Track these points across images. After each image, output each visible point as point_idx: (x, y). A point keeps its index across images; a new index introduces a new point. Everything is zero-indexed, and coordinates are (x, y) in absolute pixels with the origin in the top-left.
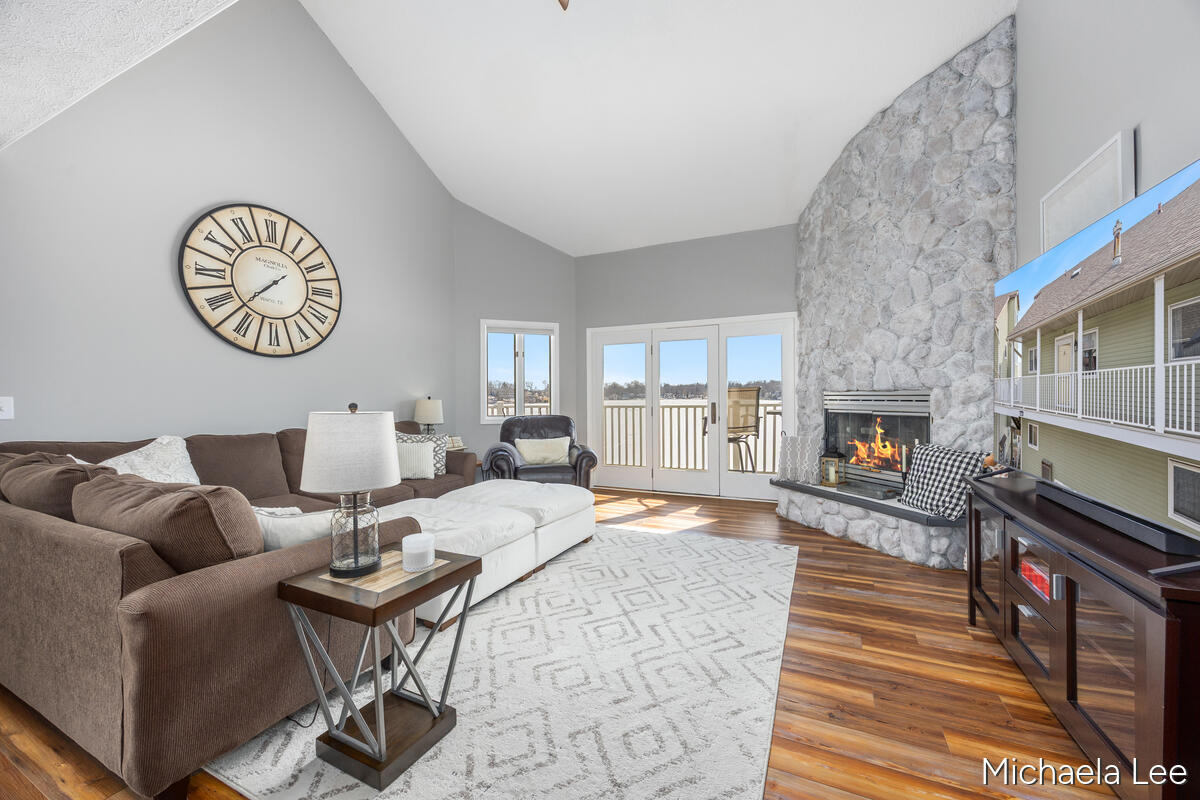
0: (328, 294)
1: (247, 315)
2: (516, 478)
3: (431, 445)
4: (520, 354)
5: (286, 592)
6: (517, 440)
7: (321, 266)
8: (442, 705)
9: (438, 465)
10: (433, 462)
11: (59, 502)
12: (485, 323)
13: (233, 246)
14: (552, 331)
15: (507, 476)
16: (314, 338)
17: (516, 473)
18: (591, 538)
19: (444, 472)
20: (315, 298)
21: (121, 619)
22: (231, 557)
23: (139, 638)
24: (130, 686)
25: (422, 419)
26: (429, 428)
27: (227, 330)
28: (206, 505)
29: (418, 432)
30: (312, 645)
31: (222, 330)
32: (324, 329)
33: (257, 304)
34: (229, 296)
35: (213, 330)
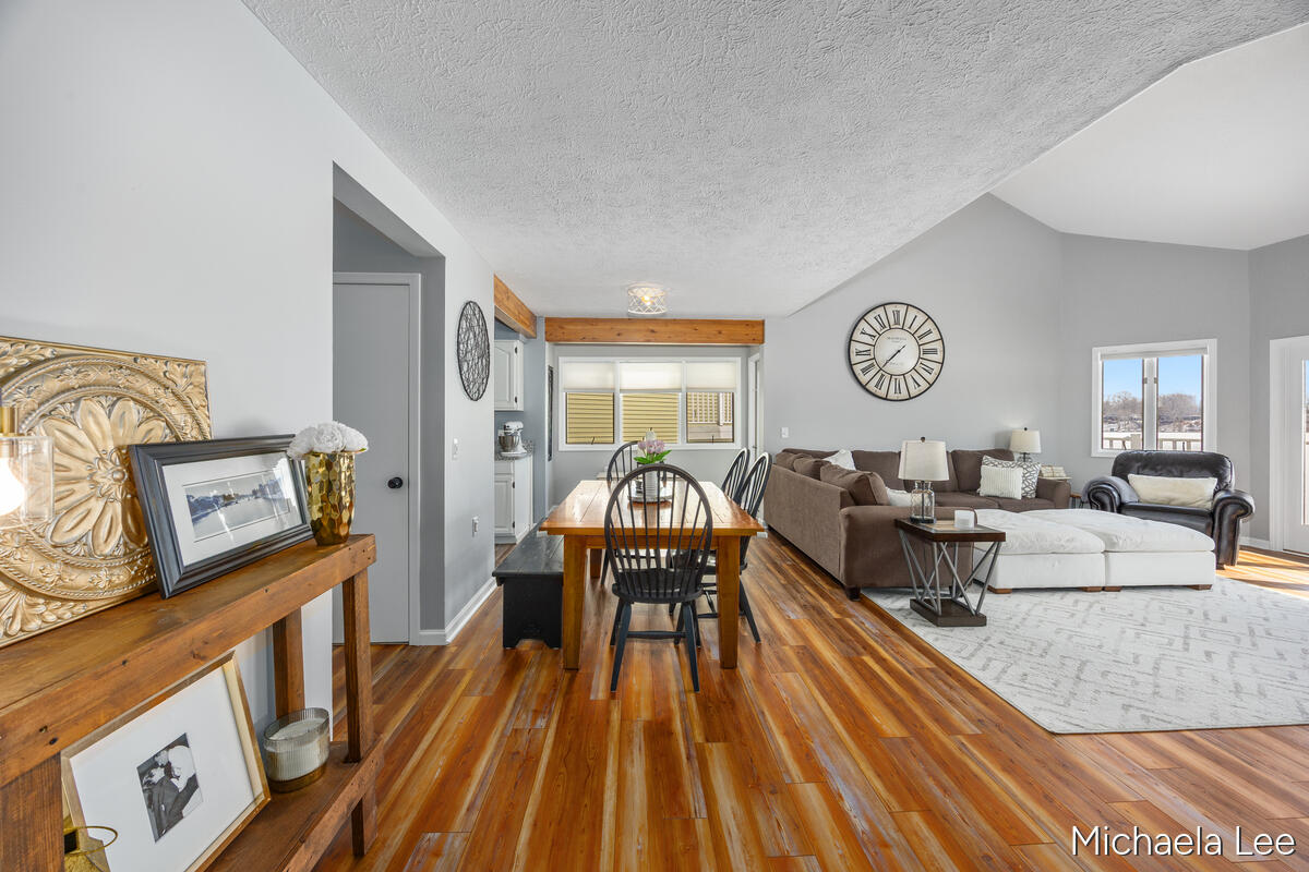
0: (934, 351)
1: (883, 375)
2: (1119, 512)
3: (1019, 472)
4: (1150, 380)
5: (898, 524)
6: (1130, 476)
7: (930, 332)
8: (976, 612)
9: (1027, 489)
10: (1021, 486)
11: (815, 473)
12: (1097, 352)
13: (874, 333)
14: (1204, 349)
15: (1109, 507)
16: (924, 385)
17: (1122, 508)
18: (1208, 587)
19: (1034, 496)
20: (926, 356)
21: (840, 518)
22: (876, 504)
23: (847, 524)
24: (843, 542)
25: (1017, 448)
26: (1025, 457)
27: (871, 387)
28: (868, 479)
29: (1011, 459)
30: (910, 555)
31: (869, 387)
32: (931, 378)
33: (889, 368)
34: (872, 365)
35: (864, 387)
